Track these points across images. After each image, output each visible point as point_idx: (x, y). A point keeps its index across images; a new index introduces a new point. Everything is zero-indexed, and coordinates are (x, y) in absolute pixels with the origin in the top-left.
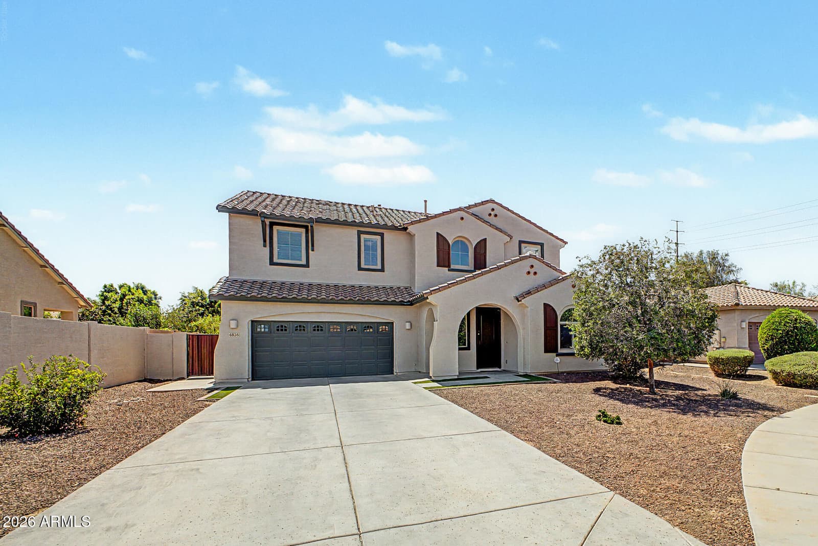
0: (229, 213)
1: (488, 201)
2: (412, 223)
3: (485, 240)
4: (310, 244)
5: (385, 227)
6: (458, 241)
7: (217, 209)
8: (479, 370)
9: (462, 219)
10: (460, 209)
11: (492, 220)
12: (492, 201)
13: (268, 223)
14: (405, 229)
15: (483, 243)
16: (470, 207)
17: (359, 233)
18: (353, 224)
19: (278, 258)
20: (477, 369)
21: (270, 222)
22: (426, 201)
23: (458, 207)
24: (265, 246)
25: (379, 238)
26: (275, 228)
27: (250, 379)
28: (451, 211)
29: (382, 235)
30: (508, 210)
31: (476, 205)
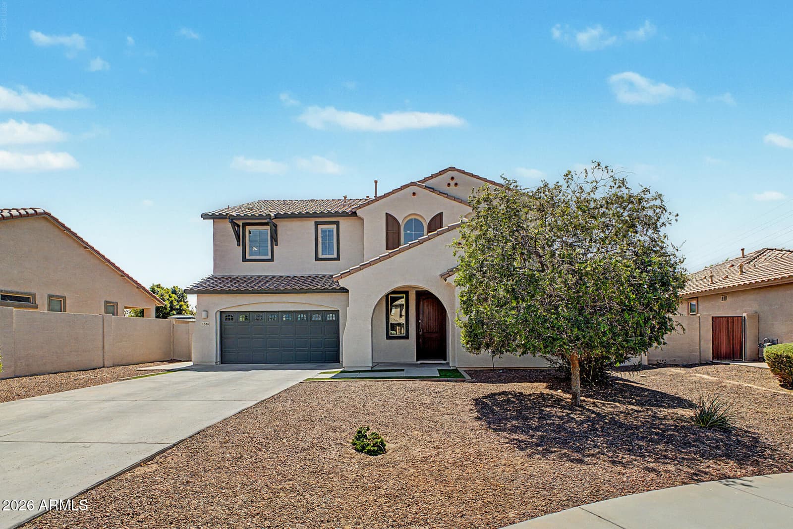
0: (213, 219)
1: (446, 169)
2: (360, 207)
3: (441, 214)
4: (274, 239)
5: (337, 214)
6: (411, 220)
7: (202, 217)
8: (419, 362)
9: (414, 194)
10: (412, 184)
11: (452, 190)
12: (452, 169)
13: (241, 225)
14: (354, 214)
15: (438, 218)
16: (426, 180)
17: (317, 224)
18: (308, 216)
19: (250, 255)
20: (418, 360)
21: (243, 223)
22: (376, 182)
23: (409, 182)
24: (239, 245)
25: (335, 226)
26: (248, 228)
27: (218, 363)
28: (403, 188)
29: (337, 223)
30: (473, 176)
31: (432, 177)
